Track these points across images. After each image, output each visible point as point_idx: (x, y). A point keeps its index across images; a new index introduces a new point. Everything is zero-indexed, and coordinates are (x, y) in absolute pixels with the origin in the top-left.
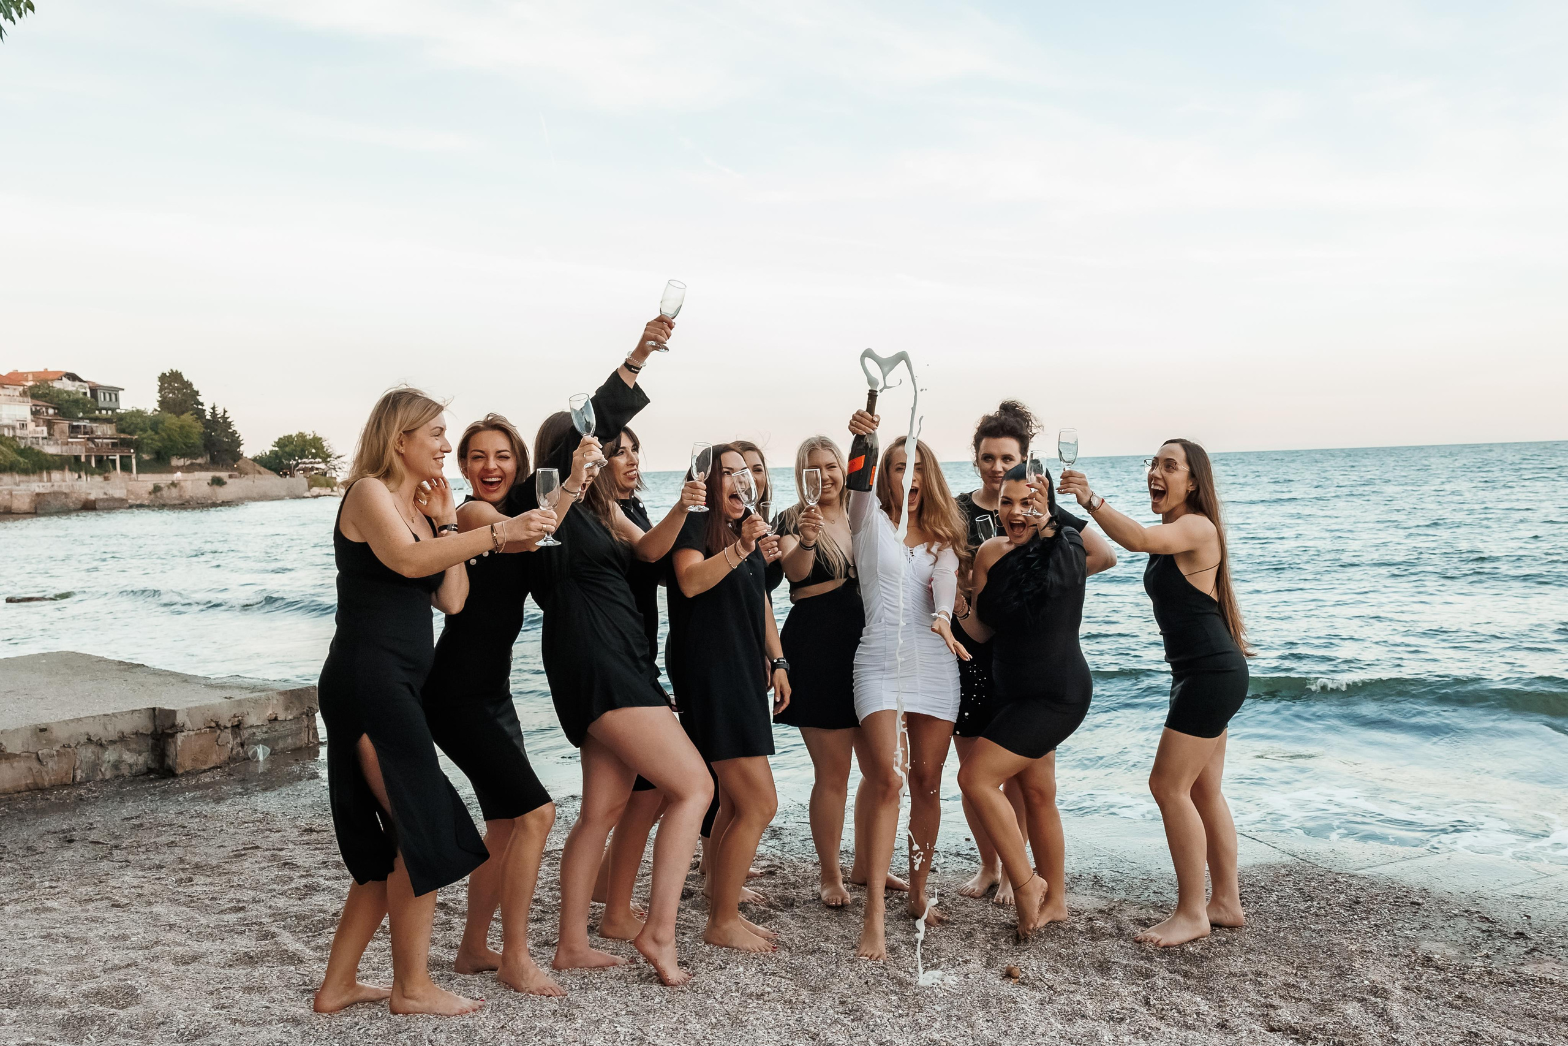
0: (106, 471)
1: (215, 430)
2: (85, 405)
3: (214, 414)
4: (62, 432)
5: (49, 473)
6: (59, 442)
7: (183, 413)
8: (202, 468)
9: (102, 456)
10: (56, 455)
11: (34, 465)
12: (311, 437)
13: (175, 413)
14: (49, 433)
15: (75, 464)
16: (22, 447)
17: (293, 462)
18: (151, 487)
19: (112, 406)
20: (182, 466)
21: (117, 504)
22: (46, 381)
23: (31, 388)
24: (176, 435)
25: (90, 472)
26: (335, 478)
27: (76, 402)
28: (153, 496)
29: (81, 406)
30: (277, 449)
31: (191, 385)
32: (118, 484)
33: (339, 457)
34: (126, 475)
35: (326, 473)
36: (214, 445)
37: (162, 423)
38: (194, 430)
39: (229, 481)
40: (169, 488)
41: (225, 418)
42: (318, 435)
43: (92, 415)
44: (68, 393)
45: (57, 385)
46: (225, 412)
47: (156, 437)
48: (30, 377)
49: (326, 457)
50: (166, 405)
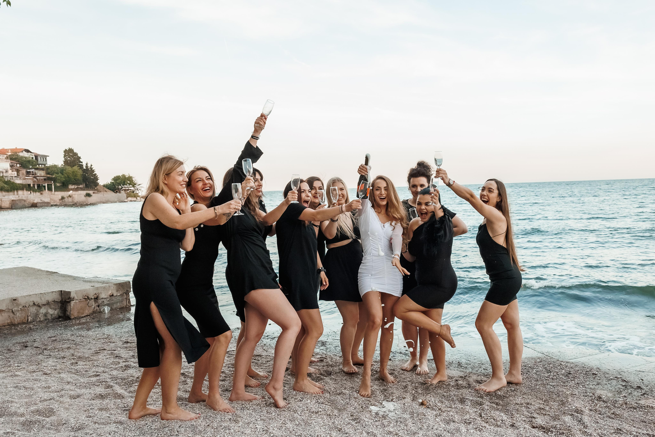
0: (41, 191)
1: (87, 173)
2: (32, 163)
3: (87, 167)
5: (17, 192)
6: (22, 178)
7: (74, 166)
8: (82, 189)
9: (40, 184)
10: (20, 184)
11: (11, 188)
12: (128, 176)
13: (70, 166)
14: (18, 175)
15: (28, 188)
16: (6, 180)
17: (120, 187)
18: (60, 198)
19: (44, 163)
20: (73, 189)
21: (46, 205)
22: (16, 153)
23: (10, 155)
24: (71, 175)
25: (35, 191)
26: (138, 194)
27: (29, 161)
28: (61, 201)
29: (31, 163)
30: (113, 181)
31: (77, 154)
32: (46, 196)
33: (139, 185)
34: (49, 192)
35: (134, 192)
36: (87, 179)
37: (65, 170)
38: (79, 173)
39: (93, 195)
40: (68, 198)
41: (91, 168)
42: (131, 175)
43: (35, 167)
44: (25, 158)
45: (21, 154)
46: (91, 165)
47: (63, 176)
48: (10, 151)
49: (134, 185)
50: (66, 162)
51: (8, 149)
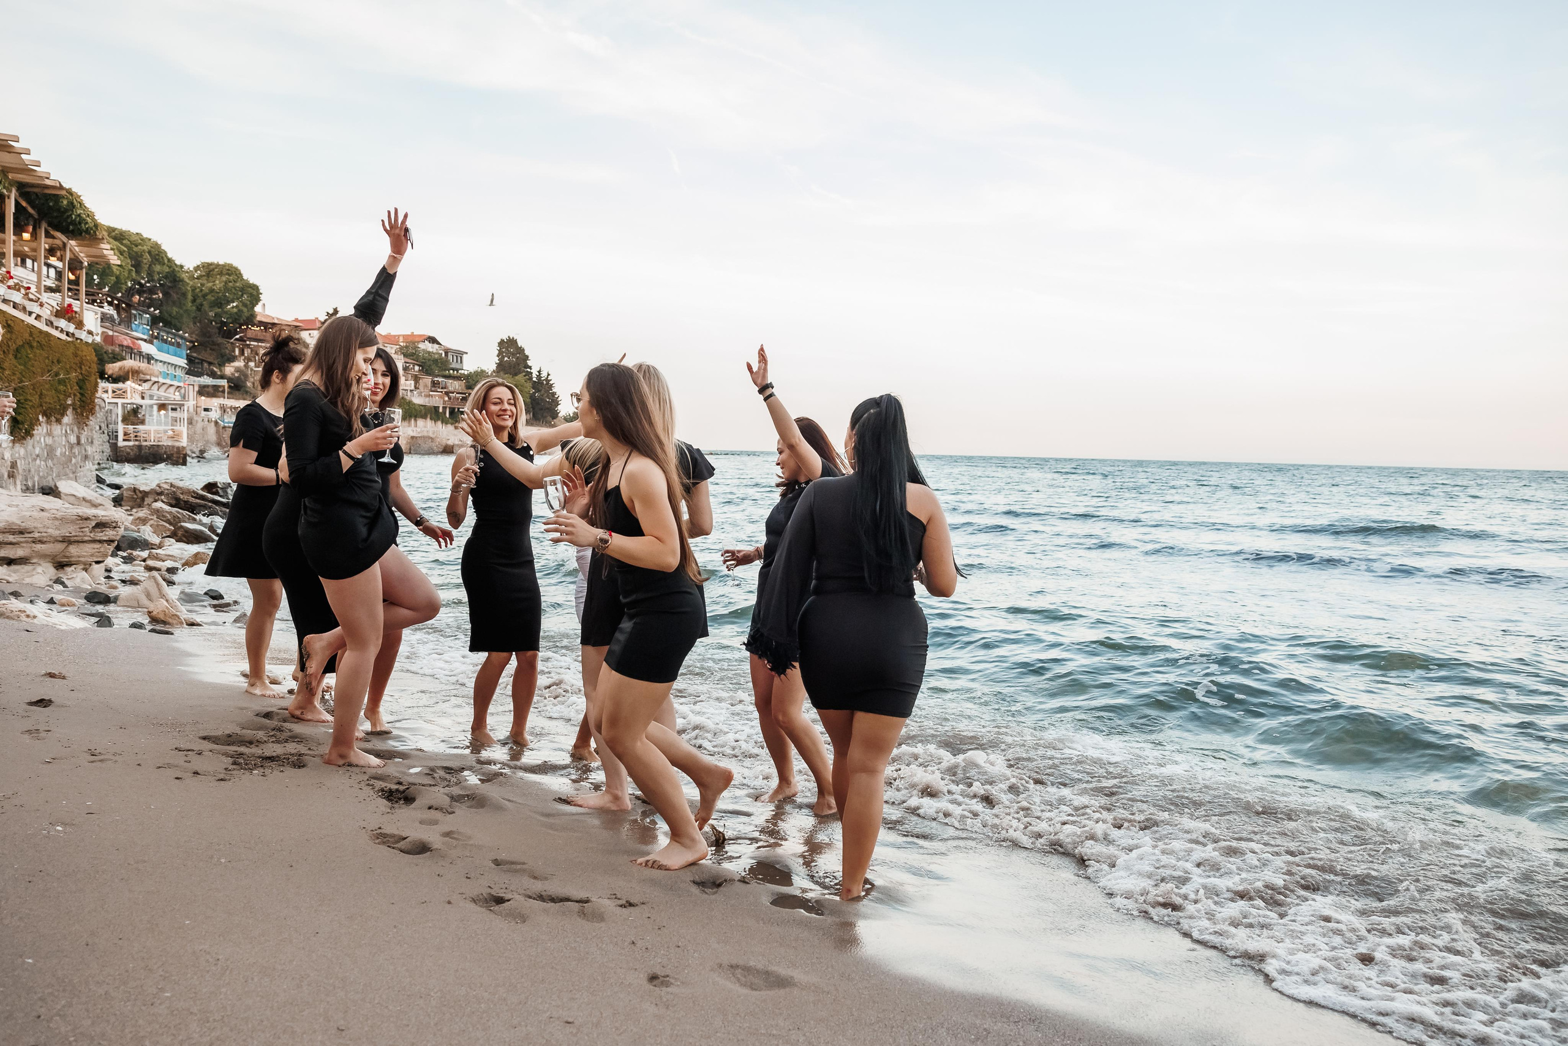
0: (456, 421)
1: (539, 391)
2: (440, 364)
3: (539, 377)
4: (426, 386)
5: (415, 420)
7: (516, 374)
9: (454, 409)
14: (416, 388)
15: (433, 413)
19: (458, 366)
22: (414, 343)
25: (445, 422)
27: (436, 361)
29: (438, 365)
31: (523, 350)
36: (538, 404)
41: (548, 381)
43: (446, 373)
44: (429, 353)
45: (422, 346)
46: (549, 375)
48: (401, 339)
50: (502, 367)
51: (399, 336)
